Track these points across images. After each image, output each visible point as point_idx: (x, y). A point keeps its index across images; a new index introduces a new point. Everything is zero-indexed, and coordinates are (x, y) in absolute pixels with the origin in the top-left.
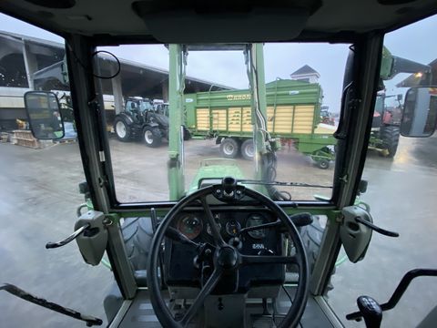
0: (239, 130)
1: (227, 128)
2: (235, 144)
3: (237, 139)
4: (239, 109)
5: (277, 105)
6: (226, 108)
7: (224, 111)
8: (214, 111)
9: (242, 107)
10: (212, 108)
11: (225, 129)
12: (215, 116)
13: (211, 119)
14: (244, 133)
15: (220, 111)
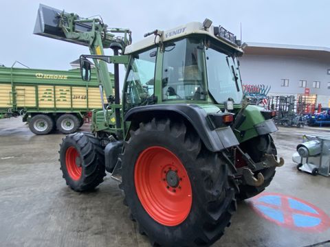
0: (53, 106)
1: (37, 104)
2: (49, 119)
3: (50, 115)
4: (51, 87)
5: (89, 86)
6: (36, 85)
7: (34, 88)
8: (17, 87)
9: (54, 85)
10: (15, 84)
11: (35, 106)
12: (20, 92)
13: (14, 94)
14: (58, 109)
15: (27, 88)
